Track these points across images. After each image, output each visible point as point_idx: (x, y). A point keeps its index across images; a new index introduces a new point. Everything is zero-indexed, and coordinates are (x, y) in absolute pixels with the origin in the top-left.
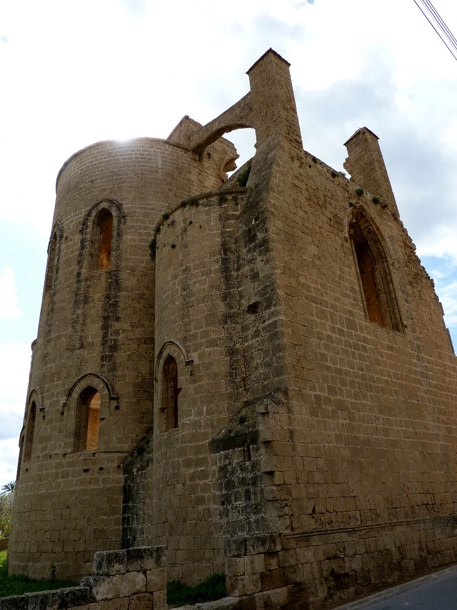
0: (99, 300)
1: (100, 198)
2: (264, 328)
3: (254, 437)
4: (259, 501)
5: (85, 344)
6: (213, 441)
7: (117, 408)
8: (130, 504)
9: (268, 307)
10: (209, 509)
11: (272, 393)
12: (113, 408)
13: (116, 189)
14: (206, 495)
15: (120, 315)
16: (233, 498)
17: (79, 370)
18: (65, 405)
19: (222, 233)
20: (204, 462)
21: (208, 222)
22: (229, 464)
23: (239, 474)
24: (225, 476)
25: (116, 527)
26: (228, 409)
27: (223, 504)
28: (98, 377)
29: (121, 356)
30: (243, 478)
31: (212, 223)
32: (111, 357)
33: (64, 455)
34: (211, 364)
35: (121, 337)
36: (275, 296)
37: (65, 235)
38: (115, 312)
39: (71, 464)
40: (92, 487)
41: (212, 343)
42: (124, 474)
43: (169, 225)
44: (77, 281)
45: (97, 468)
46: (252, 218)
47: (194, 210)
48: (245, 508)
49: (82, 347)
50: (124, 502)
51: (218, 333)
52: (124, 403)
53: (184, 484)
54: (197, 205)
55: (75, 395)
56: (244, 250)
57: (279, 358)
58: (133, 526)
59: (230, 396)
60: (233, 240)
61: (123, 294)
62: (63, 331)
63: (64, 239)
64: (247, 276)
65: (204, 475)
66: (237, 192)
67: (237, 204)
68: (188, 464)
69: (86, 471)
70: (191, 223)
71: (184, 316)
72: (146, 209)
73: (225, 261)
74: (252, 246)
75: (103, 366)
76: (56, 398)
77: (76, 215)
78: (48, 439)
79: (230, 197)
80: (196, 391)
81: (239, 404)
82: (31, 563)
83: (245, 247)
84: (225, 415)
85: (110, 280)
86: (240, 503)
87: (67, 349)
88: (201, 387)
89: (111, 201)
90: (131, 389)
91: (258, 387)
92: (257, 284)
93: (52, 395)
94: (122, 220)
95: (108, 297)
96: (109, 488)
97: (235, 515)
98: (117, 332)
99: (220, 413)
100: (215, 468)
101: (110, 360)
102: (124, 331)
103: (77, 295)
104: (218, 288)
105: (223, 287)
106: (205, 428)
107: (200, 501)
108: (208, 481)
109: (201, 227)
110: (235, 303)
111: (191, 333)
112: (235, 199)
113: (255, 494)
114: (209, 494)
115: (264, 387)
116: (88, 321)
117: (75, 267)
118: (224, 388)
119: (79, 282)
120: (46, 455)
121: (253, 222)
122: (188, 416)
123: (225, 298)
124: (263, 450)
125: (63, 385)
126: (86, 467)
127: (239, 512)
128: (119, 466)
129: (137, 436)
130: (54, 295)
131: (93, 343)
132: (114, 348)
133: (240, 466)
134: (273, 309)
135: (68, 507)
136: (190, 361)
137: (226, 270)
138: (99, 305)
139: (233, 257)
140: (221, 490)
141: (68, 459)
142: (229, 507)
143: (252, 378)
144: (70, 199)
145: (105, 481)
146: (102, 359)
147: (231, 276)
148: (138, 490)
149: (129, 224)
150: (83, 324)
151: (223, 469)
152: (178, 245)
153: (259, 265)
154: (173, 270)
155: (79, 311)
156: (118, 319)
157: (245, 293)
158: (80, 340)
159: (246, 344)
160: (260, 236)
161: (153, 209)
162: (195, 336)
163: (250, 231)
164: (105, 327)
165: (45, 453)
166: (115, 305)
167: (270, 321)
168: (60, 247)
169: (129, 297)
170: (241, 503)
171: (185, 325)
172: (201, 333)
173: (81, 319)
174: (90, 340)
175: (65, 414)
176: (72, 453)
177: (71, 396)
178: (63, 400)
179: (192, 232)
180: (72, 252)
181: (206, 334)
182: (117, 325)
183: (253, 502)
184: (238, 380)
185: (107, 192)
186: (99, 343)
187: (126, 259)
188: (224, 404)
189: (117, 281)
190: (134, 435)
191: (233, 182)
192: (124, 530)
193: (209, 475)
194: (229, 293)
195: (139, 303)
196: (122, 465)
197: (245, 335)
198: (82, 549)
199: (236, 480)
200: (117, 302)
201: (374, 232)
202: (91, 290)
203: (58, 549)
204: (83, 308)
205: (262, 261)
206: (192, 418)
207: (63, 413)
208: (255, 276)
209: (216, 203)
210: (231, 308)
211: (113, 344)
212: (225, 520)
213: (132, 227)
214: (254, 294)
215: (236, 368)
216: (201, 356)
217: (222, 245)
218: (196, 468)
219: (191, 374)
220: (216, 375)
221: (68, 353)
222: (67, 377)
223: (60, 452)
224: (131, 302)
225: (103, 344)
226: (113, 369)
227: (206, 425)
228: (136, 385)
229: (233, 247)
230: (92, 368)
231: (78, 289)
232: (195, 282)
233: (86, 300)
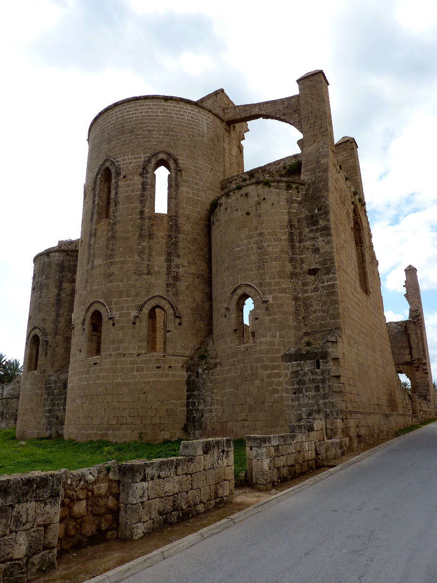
0: (162, 238)
1: (158, 148)
2: (322, 287)
3: (325, 355)
4: (327, 392)
5: (152, 271)
6: (285, 355)
7: (180, 324)
8: (196, 393)
9: (328, 273)
10: (282, 396)
11: (333, 330)
12: (177, 324)
13: (172, 144)
14: (280, 388)
15: (180, 253)
16: (304, 390)
17: (148, 292)
18: (136, 317)
19: (289, 213)
20: (278, 367)
21: (279, 201)
22: (301, 370)
23: (310, 376)
24: (297, 377)
25: (182, 408)
26: (294, 336)
27: (295, 393)
28: (165, 299)
29: (182, 285)
30: (313, 379)
31: (281, 203)
32: (174, 285)
33: (138, 355)
34: (282, 304)
35: (181, 270)
36: (333, 267)
37: (123, 173)
38: (176, 249)
39: (145, 362)
40: (164, 379)
41: (283, 291)
42: (187, 372)
43: (242, 195)
44: (140, 218)
45: (167, 366)
46: (315, 208)
47: (266, 189)
48: (315, 396)
49: (149, 273)
50: (187, 391)
51: (286, 284)
52: (185, 320)
53: (262, 380)
54: (270, 186)
55: (146, 311)
56: (307, 230)
57: (335, 308)
58: (200, 408)
59: (295, 328)
60: (296, 220)
61: (181, 236)
62: (129, 258)
63: (122, 177)
64: (308, 249)
65: (279, 375)
66: (299, 183)
67: (299, 192)
68: (265, 368)
69: (158, 367)
70: (264, 199)
71: (259, 269)
72: (196, 167)
73: (291, 234)
74: (314, 228)
75: (168, 291)
76: (127, 310)
77: (135, 158)
78: (121, 341)
79: (294, 186)
80: (271, 321)
81: (301, 334)
82: (110, 432)
83: (308, 228)
84: (292, 339)
85: (171, 223)
86: (310, 393)
87: (135, 273)
88: (276, 319)
89: (169, 154)
90: (189, 311)
91: (316, 324)
92: (317, 256)
93: (123, 308)
94: (179, 173)
95: (170, 236)
96: (176, 381)
97: (305, 400)
98: (178, 266)
99: (289, 337)
100: (288, 372)
101: (174, 287)
102: (183, 266)
103: (141, 230)
104: (287, 253)
105: (290, 253)
106: (278, 346)
107: (276, 391)
108: (281, 379)
109: (273, 204)
110: (298, 266)
111: (267, 281)
112: (297, 188)
113: (324, 388)
114: (282, 387)
115: (321, 324)
116: (154, 253)
117: (137, 204)
118: (291, 322)
119: (142, 218)
120: (120, 354)
121: (316, 211)
122: (264, 337)
123: (292, 260)
124: (331, 363)
125: (133, 301)
126: (158, 365)
127: (309, 398)
128: (183, 366)
129: (194, 346)
130: (115, 224)
131: (159, 272)
132: (176, 278)
133: (311, 371)
134: (331, 276)
135: (144, 393)
136: (265, 301)
137: (291, 240)
138: (163, 242)
139: (296, 232)
140: (293, 385)
141: (142, 358)
142: (301, 395)
143: (311, 317)
144: (125, 141)
145: (173, 376)
146: (167, 285)
147: (295, 246)
148: (204, 383)
149: (185, 177)
150: (149, 255)
151: (296, 373)
152: (253, 214)
153: (320, 242)
154: (247, 232)
155: (144, 244)
156: (178, 256)
157: (305, 260)
158: (147, 268)
159: (306, 295)
160: (322, 223)
161: (201, 169)
162: (269, 284)
163: (312, 216)
164: (169, 261)
165: (117, 352)
166: (176, 244)
167: (329, 283)
168: (116, 183)
169: (186, 239)
170: (312, 393)
171: (260, 275)
172: (274, 282)
173: (147, 251)
174: (156, 269)
175: (137, 324)
176: (145, 354)
177: (142, 311)
178: (134, 313)
179: (265, 206)
180: (133, 191)
181: (278, 283)
182: (177, 261)
183: (321, 392)
184: (300, 317)
185: (164, 145)
186: (164, 273)
187: (183, 208)
188: (292, 332)
189: (176, 225)
190: (192, 345)
191: (277, 167)
192: (189, 412)
193: (282, 375)
194: (294, 258)
195: (193, 245)
196: (185, 366)
197: (306, 288)
198: (158, 422)
199: (307, 379)
200: (177, 242)
201: (359, 224)
202: (155, 228)
203: (138, 422)
204: (148, 242)
205: (324, 241)
206: (267, 339)
207: (134, 323)
208: (316, 250)
209: (284, 187)
210: (295, 268)
211: (175, 275)
212: (297, 403)
213: (187, 181)
214: (314, 262)
215: (299, 310)
216: (274, 298)
217: (289, 222)
218: (271, 370)
219: (266, 309)
220: (285, 313)
221: (135, 277)
222: (137, 295)
223: (135, 352)
224: (188, 244)
225: (167, 274)
226: (176, 294)
227: (279, 344)
228: (193, 309)
229: (296, 225)
230: (159, 291)
231: (143, 225)
232: (269, 246)
233: (151, 236)
